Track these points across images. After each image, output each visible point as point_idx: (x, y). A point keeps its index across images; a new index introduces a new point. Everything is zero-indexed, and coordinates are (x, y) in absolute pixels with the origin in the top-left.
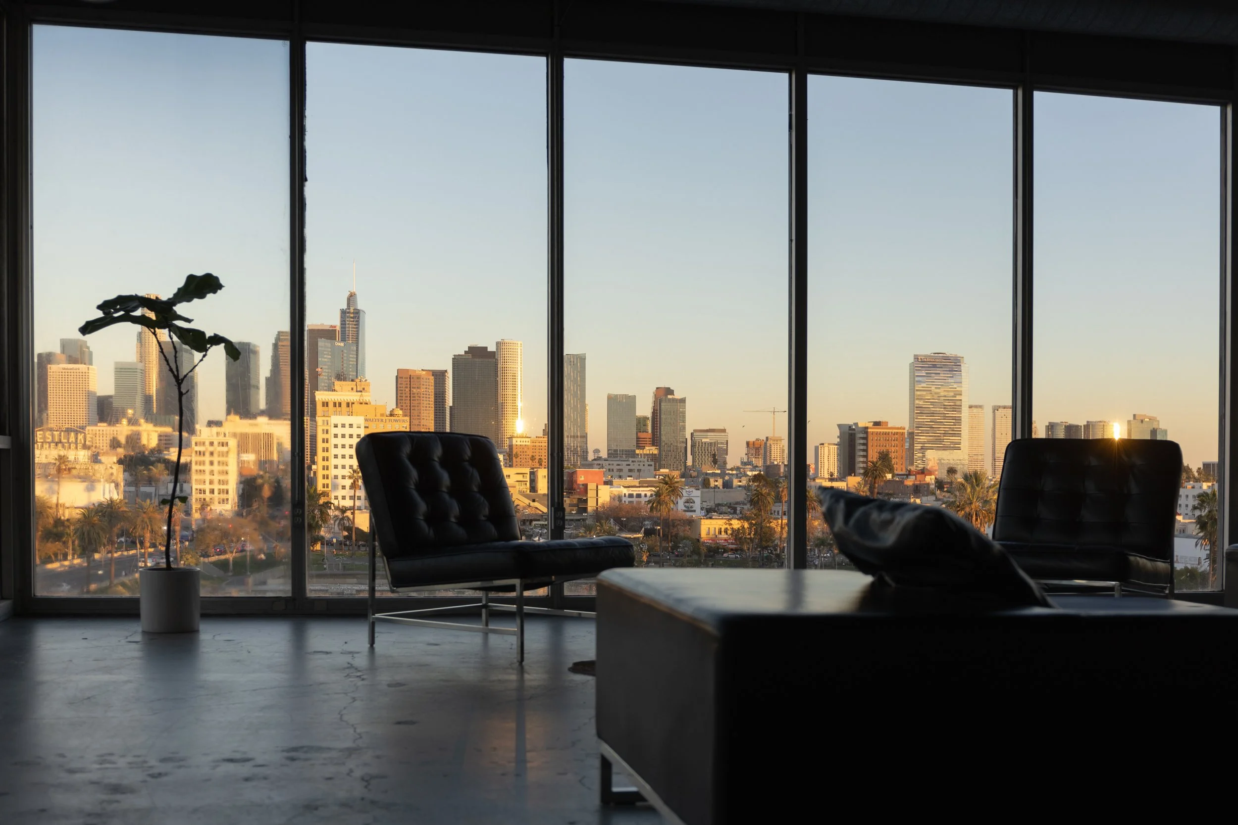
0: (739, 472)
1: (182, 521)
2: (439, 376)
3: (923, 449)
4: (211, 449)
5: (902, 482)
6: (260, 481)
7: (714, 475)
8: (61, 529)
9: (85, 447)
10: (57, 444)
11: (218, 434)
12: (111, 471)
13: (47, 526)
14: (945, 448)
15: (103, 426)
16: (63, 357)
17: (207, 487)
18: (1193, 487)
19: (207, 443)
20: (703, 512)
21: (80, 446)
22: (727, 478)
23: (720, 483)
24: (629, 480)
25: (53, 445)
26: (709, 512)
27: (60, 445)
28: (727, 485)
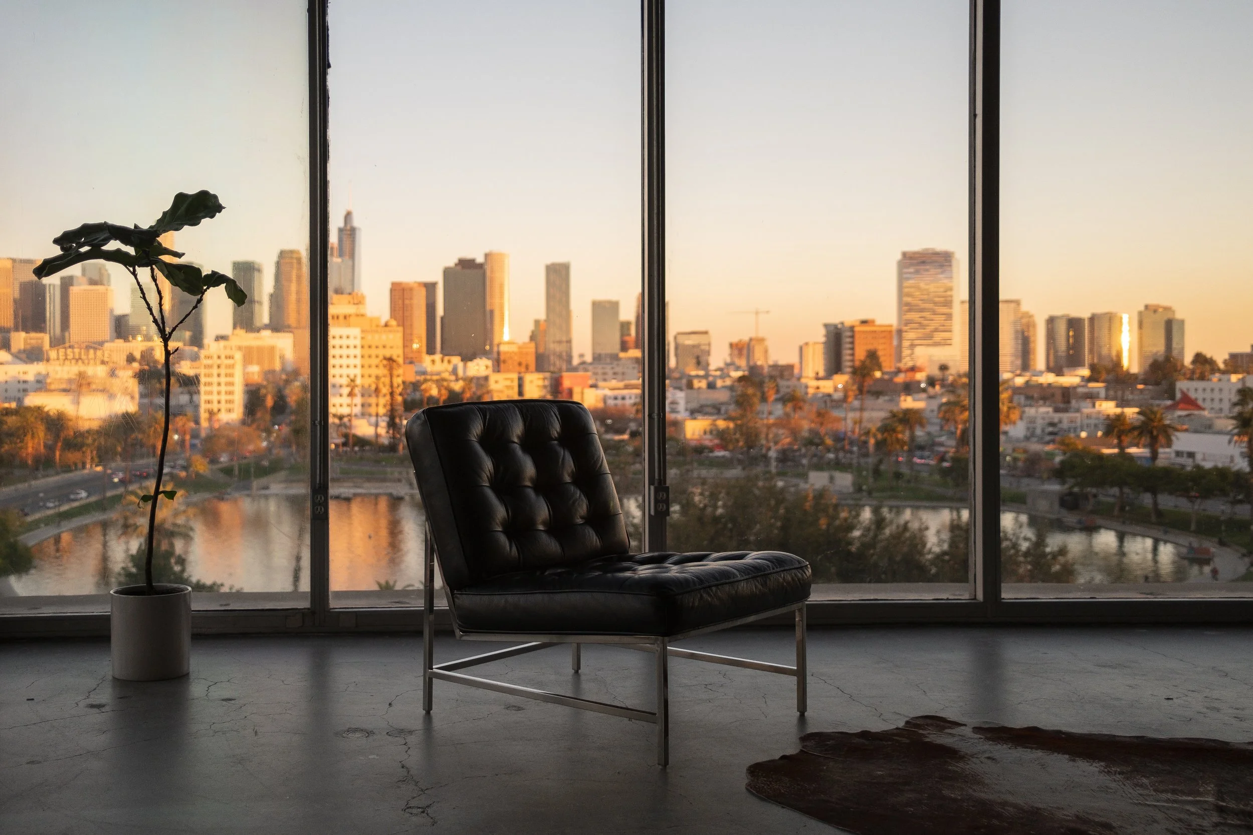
0: (723, 372)
1: (192, 430)
2: (430, 287)
3: (912, 346)
4: (219, 362)
5: (891, 380)
6: (263, 391)
7: (697, 376)
8: (79, 440)
9: (103, 362)
10: (77, 360)
11: (225, 347)
12: (126, 385)
13: (68, 437)
14: (936, 344)
15: (120, 343)
16: (85, 280)
17: (215, 398)
18: (1220, 380)
19: (215, 357)
20: (688, 413)
21: (98, 362)
22: (711, 379)
23: (703, 384)
24: (614, 383)
25: (73, 362)
26: (694, 413)
27: (80, 362)
28: (711, 386)
